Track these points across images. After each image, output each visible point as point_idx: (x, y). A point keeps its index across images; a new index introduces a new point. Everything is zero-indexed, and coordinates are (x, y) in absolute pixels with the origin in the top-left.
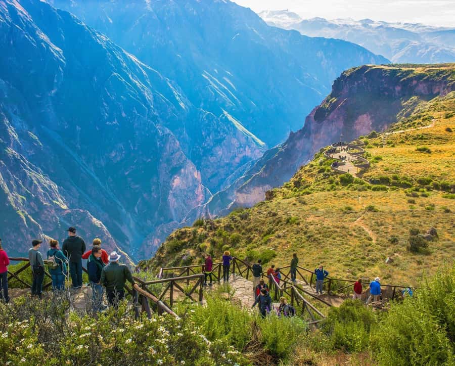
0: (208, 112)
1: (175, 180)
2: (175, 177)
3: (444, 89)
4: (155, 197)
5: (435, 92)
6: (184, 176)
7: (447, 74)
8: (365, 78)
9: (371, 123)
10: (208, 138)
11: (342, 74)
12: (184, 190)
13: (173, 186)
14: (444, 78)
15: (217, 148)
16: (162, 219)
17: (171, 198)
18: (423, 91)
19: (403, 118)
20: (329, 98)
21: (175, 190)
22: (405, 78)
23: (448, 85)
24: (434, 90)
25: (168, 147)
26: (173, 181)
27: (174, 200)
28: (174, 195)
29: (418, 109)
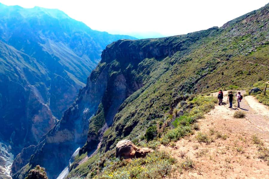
0: (58, 75)
1: (35, 117)
2: (35, 115)
3: (171, 51)
4: (24, 129)
5: (165, 54)
6: (41, 114)
7: (172, 40)
8: (120, 48)
9: (125, 81)
10: (58, 89)
11: (107, 47)
12: (42, 122)
13: (34, 121)
14: (170, 43)
15: (65, 94)
16: (29, 142)
17: (33, 129)
18: (157, 54)
19: (146, 75)
20: (100, 64)
21: (36, 123)
22: (145, 46)
23: (173, 47)
24: (165, 52)
25: (30, 98)
26: (34, 118)
27: (36, 129)
28: (36, 127)
29: (155, 68)
